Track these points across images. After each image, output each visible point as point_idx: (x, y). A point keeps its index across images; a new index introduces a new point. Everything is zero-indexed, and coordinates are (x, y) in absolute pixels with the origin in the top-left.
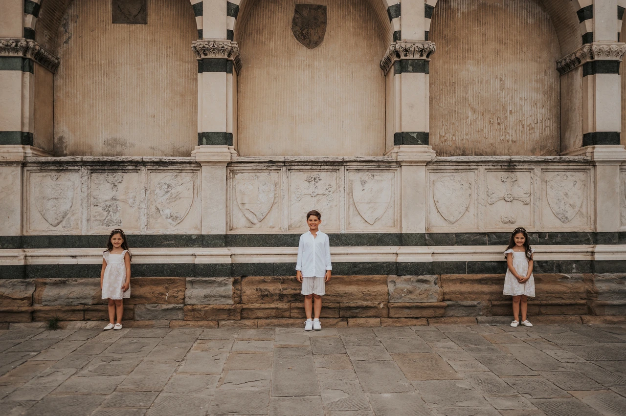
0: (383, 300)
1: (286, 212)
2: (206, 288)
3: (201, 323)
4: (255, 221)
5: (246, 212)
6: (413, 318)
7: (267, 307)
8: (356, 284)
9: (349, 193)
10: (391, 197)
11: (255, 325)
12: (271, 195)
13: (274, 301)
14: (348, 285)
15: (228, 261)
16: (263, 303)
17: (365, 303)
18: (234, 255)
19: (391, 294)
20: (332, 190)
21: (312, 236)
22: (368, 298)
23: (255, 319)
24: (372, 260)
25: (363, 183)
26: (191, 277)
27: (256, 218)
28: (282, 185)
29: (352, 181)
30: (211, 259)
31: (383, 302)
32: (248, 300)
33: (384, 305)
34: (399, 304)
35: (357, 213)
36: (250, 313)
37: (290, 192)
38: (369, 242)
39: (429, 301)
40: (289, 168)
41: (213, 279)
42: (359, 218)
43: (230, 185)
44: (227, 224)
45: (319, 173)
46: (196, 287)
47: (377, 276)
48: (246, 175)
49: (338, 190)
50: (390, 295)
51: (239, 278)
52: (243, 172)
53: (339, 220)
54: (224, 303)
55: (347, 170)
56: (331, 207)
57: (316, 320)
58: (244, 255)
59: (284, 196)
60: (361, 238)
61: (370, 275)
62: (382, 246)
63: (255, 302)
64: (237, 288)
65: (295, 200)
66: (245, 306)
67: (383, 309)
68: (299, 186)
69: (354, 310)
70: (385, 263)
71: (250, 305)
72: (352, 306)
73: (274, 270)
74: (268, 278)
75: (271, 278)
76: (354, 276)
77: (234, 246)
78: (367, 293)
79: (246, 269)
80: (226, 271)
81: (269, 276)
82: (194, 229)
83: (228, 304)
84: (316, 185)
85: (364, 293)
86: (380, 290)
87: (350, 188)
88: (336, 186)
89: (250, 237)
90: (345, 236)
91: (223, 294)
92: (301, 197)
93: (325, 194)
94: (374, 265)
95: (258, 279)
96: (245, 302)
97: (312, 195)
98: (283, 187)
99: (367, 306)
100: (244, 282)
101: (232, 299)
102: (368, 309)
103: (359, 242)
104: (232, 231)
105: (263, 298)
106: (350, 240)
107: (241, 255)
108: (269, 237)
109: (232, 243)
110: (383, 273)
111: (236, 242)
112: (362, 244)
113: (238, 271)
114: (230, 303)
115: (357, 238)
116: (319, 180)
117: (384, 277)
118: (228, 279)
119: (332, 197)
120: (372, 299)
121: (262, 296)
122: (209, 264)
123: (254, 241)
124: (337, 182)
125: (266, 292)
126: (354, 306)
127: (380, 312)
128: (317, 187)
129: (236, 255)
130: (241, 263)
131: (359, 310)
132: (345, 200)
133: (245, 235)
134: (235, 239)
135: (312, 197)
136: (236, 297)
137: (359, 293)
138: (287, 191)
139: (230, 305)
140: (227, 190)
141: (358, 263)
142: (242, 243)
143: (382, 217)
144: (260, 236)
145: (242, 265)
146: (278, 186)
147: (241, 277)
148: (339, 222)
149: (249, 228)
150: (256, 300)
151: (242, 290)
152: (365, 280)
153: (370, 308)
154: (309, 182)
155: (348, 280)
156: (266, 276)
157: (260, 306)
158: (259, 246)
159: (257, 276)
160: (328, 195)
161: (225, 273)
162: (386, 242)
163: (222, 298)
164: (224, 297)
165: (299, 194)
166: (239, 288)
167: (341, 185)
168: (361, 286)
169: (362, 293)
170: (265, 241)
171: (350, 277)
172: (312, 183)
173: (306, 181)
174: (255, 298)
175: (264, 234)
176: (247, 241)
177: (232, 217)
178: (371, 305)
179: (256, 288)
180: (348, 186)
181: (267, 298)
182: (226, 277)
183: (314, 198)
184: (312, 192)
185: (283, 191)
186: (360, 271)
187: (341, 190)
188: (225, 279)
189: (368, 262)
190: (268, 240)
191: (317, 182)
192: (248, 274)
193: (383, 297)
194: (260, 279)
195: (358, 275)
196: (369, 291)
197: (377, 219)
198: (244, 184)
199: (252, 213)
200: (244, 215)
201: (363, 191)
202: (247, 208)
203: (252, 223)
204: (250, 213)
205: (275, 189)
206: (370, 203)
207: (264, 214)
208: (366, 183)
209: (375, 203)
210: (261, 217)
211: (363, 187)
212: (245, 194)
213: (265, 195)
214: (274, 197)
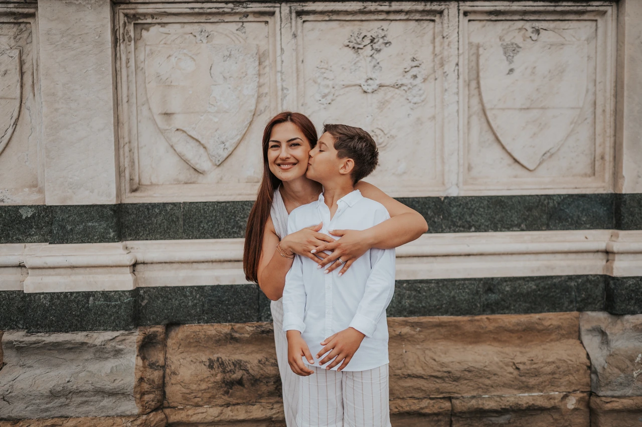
0: (574, 388)
2: (58, 366)
4: (204, 164)
5: (177, 138)
7: (242, 416)
8: (495, 339)
9: (470, 81)
10: (587, 91)
12: (249, 89)
13: (261, 397)
14: (471, 343)
15: (124, 282)
16: (228, 405)
17: (525, 398)
18: (144, 263)
19: (599, 369)
20: (422, 72)
22: (532, 381)
24: (538, 270)
25: (510, 51)
27: (204, 156)
28: (279, 59)
29: (478, 47)
30: (73, 278)
31: (575, 391)
32: (185, 397)
33: (579, 401)
34: (627, 402)
35: (492, 138)
37: (301, 80)
38: (525, 220)
40: (299, 9)
41: (79, 337)
42: (496, 152)
43: (128, 61)
44: (120, 172)
45: (385, 25)
46: (29, 362)
47: (551, 315)
48: (174, 29)
49: (439, 72)
50: (595, 373)
51: (159, 329)
52: (165, 20)
53: (442, 159)
54: (112, 413)
55: (466, 14)
56: (419, 121)
58: (172, 263)
59: (285, 91)
60: (505, 208)
61: (532, 312)
62: (561, 229)
63: (206, 402)
64: (153, 359)
65: (317, 101)
66: (174, 417)
67: (576, 413)
68: (327, 63)
69: (493, 419)
70: (574, 278)
71: (190, 412)
72: (487, 408)
73: (259, 306)
74: (244, 328)
75: (252, 329)
76: (489, 316)
77: (144, 236)
78: (528, 367)
79: (180, 304)
80: (118, 313)
81: (245, 322)
82: (27, 190)
83: (121, 416)
84: (376, 60)
85: (519, 367)
86: (565, 357)
87: (472, 67)
88: (434, 61)
89: (191, 210)
90: (460, 204)
91: (109, 383)
92: (334, 95)
93: (402, 85)
94: (542, 284)
95: (214, 334)
96: (175, 404)
97: (365, 88)
98: (282, 65)
99: (530, 406)
100: (174, 341)
101: (135, 397)
102: (532, 415)
103: (499, 221)
104: (137, 194)
105: (231, 391)
106: (473, 215)
107: (164, 264)
108: (244, 209)
109: (137, 227)
110: (567, 308)
111: (149, 224)
112: (507, 224)
113: (156, 310)
114: (128, 413)
115: (493, 209)
116: (384, 45)
117: (572, 319)
118: (123, 338)
119: (421, 92)
120: (545, 386)
121: (226, 385)
122: (66, 294)
123: (201, 222)
124: (436, 49)
125: (237, 370)
126: (495, 408)
127: (566, 421)
128: (378, 66)
129: (147, 263)
130: (163, 287)
131: (508, 416)
132: (458, 102)
133: (174, 204)
134: (146, 217)
135: (365, 92)
136: (147, 392)
137: (506, 368)
138: (295, 75)
139: (129, 416)
140: (119, 73)
141: (499, 279)
142: (167, 227)
143: (559, 150)
144: (217, 206)
145: (167, 291)
146: (267, 63)
147: (164, 327)
148: (443, 162)
149: (186, 183)
150: (208, 395)
151: (167, 366)
152: (520, 328)
153: (539, 412)
154: (356, 49)
155: (473, 330)
156: (237, 322)
157: (221, 413)
158: (217, 236)
159: (212, 323)
160: (411, 87)
161: (115, 318)
162: (572, 218)
163: (105, 398)
164: (109, 396)
165: (328, 86)
166: (158, 362)
167: (449, 57)
168: (507, 344)
169: (514, 367)
170: (232, 221)
171: (478, 321)
172: (365, 54)
173: (348, 46)
174: (205, 390)
175: (228, 202)
176: (181, 222)
177: (136, 155)
178: (541, 403)
179: (210, 359)
180: (466, 62)
181: (242, 388)
182: (118, 331)
183: (369, 96)
184: (366, 77)
185: (281, 76)
186: (503, 303)
187: (447, 73)
188: (116, 337)
189: (526, 277)
190: (240, 217)
191: (379, 49)
192: (186, 317)
193: (576, 378)
194: (220, 332)
195: (498, 313)
196: (532, 360)
197: (546, 155)
198: (170, 56)
199: (195, 141)
200: (172, 146)
201: (508, 75)
202: (178, 128)
203: (195, 170)
204: (187, 142)
205: (258, 72)
206: (528, 109)
207: (227, 144)
208: (518, 52)
209: (542, 108)
210: (221, 152)
211: (511, 62)
212: (173, 84)
213: (229, 88)
214: (256, 95)
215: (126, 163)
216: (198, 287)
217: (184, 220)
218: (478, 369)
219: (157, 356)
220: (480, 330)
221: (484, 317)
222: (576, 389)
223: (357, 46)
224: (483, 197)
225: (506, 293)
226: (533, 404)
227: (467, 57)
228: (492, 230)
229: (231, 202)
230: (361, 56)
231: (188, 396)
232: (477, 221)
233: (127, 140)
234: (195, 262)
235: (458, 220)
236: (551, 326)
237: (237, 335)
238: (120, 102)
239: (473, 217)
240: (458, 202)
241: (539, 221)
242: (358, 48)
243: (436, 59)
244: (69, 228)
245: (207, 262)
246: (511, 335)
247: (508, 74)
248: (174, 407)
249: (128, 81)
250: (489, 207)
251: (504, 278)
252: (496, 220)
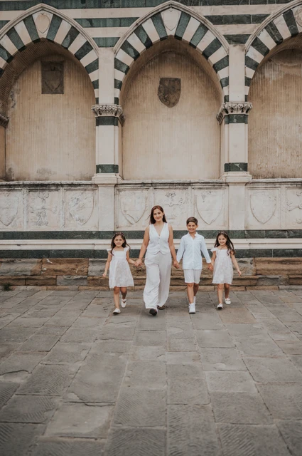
2: (101, 266)
4: (133, 222)
5: (127, 216)
6: (236, 286)
7: (140, 278)
9: (194, 204)
10: (222, 206)
11: (132, 289)
16: (138, 275)
20: (183, 202)
25: (204, 197)
26: (92, 258)
27: (133, 220)
30: (105, 246)
35: (199, 217)
38: (207, 236)
39: (247, 275)
40: (155, 188)
42: (201, 220)
43: (117, 199)
44: (115, 224)
45: (175, 191)
46: (95, 264)
48: (127, 192)
52: (125, 190)
55: (193, 188)
82: (94, 227)
84: (173, 199)
87: (195, 201)
89: (130, 232)
104: (118, 229)
105: (138, 272)
108: (142, 232)
116: (174, 195)
119: (183, 206)
123: (132, 235)
124: (186, 196)
125: (140, 268)
132: (191, 208)
135: (170, 206)
144: (136, 232)
149: (129, 226)
158: (136, 238)
160: (180, 205)
167: (189, 198)
170: (139, 235)
172: (170, 197)
173: (166, 196)
176: (128, 235)
178: (208, 277)
180: (193, 199)
184: (170, 203)
185: (151, 202)
187: (189, 202)
197: (212, 221)
198: (126, 198)
199: (131, 217)
200: (126, 218)
202: (127, 214)
203: (131, 223)
204: (129, 217)
206: (208, 210)
208: (206, 197)
209: (211, 210)
211: (204, 199)
212: (126, 204)
213: (139, 205)
215: (116, 221)
229: (139, 231)
233: (116, 217)
234: (131, 244)
238: (115, 208)
241: (211, 236)
243: (186, 199)
244: (103, 236)
247: (203, 202)
249: (117, 203)
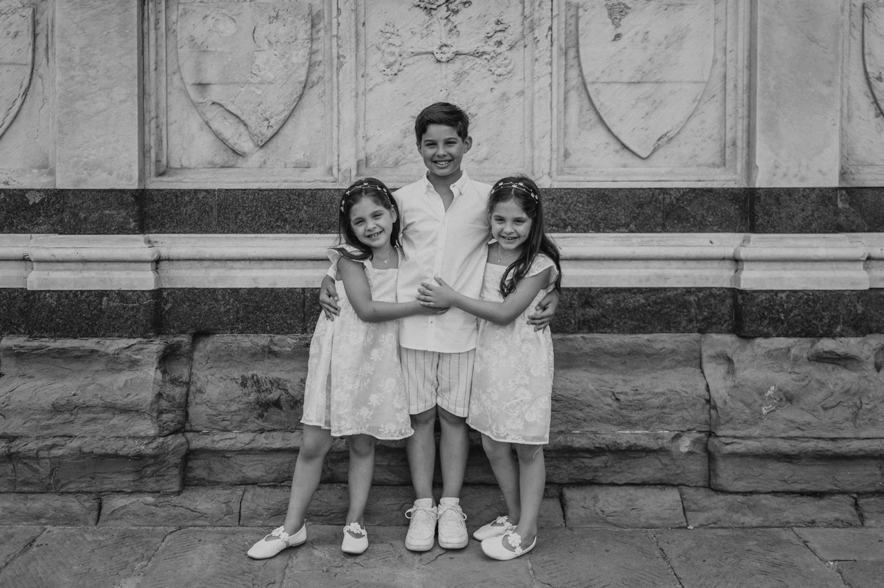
0: (688, 426)
1: (348, 116)
2: (63, 377)
3: (38, 504)
4: (245, 145)
5: (213, 114)
6: (802, 493)
7: (278, 444)
8: (592, 364)
9: (567, 49)
10: (715, 62)
11: (228, 513)
12: (299, 56)
15: (145, 280)
16: (262, 431)
17: (625, 436)
18: (169, 260)
19: (719, 404)
20: (508, 38)
21: (436, 201)
22: (636, 416)
23: (234, 485)
24: (648, 279)
25: (617, 12)
26: (19, 334)
27: (245, 137)
28: (335, 21)
29: (578, 7)
30: (85, 274)
31: (689, 430)
32: (211, 420)
33: (695, 442)
34: (752, 445)
35: (594, 118)
36: (217, 466)
37: (362, 47)
38: (635, 218)
39: (863, 434)
41: (90, 343)
42: (600, 135)
43: (157, 22)
44: (144, 151)
46: (30, 371)
47: (664, 336)
49: (529, 38)
50: (715, 408)
51: (185, 339)
53: (532, 142)
54: (124, 433)
56: (504, 97)
57: (450, 503)
58: (201, 260)
59: (341, 59)
60: (609, 204)
61: (640, 333)
62: (680, 232)
63: (236, 427)
64: (175, 374)
65: (381, 71)
66: (197, 442)
67: (691, 457)
68: (394, 26)
69: (585, 460)
70: (694, 292)
71: (216, 438)
72: (577, 445)
73: (305, 315)
74: (285, 339)
75: (295, 341)
76: (585, 336)
77: (170, 229)
78: (631, 399)
79: (210, 310)
80: (135, 316)
81: (287, 333)
82: (35, 171)
83: (134, 438)
84: (453, 23)
85: (620, 398)
86: (678, 388)
87: (571, 32)
88: (523, 24)
89: (227, 199)
90: (554, 198)
91: (120, 398)
92: (401, 64)
93: (484, 53)
94: (653, 298)
95: (248, 346)
96: (199, 428)
97: (438, 56)
98: (338, 29)
99: (631, 446)
100: (201, 354)
101: (151, 416)
102: (634, 458)
103: (602, 219)
104: (164, 179)
105: (266, 414)
106: (569, 212)
107: (192, 262)
108: (290, 199)
109: (163, 218)
110: (684, 328)
111: (177, 214)
112: (612, 224)
113: (181, 316)
114: (142, 434)
115: (594, 205)
116: (461, 6)
117: (690, 342)
118: (141, 346)
119: (507, 61)
120: (652, 422)
121: (260, 406)
122: (75, 293)
123: (239, 213)
124: (526, 10)
125: (274, 389)
126: (587, 446)
127: (678, 467)
128: (456, 30)
129: (172, 260)
130: (191, 289)
131: (604, 458)
132: (551, 73)
133: (207, 191)
134: (173, 206)
135: (438, 61)
136: (165, 410)
137: (603, 398)
138: (353, 40)
139: (143, 438)
140: (146, 36)
141: (598, 290)
142: (198, 218)
143: (679, 133)
144: (258, 194)
145: (195, 294)
146: (321, 26)
147: (191, 337)
148: (533, 148)
149: (222, 167)
150: (239, 418)
151: (192, 383)
152: (623, 351)
153: (644, 454)
154: (429, 11)
155: (564, 351)
156: (278, 333)
157: (253, 440)
158: (258, 230)
159: (247, 333)
160: (495, 55)
161: (131, 324)
162: (694, 218)
163: (116, 415)
164: (121, 413)
165: (393, 54)
166: (181, 378)
167: (540, 20)
168: (608, 370)
169: (613, 397)
170: (276, 212)
171: (571, 340)
172: (439, 15)
173: (419, 6)
174: (235, 411)
175: (272, 190)
176: (215, 213)
177: (164, 132)
178: (646, 443)
179: (243, 377)
180: (563, 26)
181: (279, 411)
182: (135, 338)
183: (444, 66)
184: (439, 43)
185: (337, 41)
186: (603, 319)
187: (538, 39)
188: (132, 345)
189: (633, 288)
190: (286, 208)
191: (456, 10)
192: (217, 326)
193: (691, 414)
194: (257, 344)
195: (597, 333)
196: (637, 390)
197: (662, 140)
198: (206, 16)
199: (234, 117)
200: (207, 123)
201: (614, 42)
202: (215, 101)
203: (234, 151)
204: (225, 118)
205: (310, 37)
206: (638, 83)
207: (272, 122)
208: (627, 13)
209: (657, 82)
210: (264, 130)
211: (617, 26)
212: (208, 49)
213: (276, 55)
214: (307, 64)
215: (151, 141)
216: (231, 289)
217: (219, 211)
218: (567, 398)
219: (181, 371)
220: (573, 352)
221: (579, 336)
222: (692, 428)
223: (429, 6)
224: (582, 189)
225: (607, 307)
226: (635, 444)
227: (564, 20)
228: (593, 230)
229: (275, 189)
230: (435, 19)
231: (215, 418)
232: (574, 220)
233: (153, 114)
234: (230, 260)
235: (550, 218)
236: (664, 350)
237: (276, 349)
238: (146, 70)
239: (569, 214)
240: (550, 195)
241: (652, 220)
242: (431, 9)
243: (525, 23)
244: (82, 215)
245: (244, 260)
246: (613, 359)
247: (614, 40)
248: (198, 432)
249: (157, 46)
250: (589, 202)
251: (605, 288)
252: (597, 218)
